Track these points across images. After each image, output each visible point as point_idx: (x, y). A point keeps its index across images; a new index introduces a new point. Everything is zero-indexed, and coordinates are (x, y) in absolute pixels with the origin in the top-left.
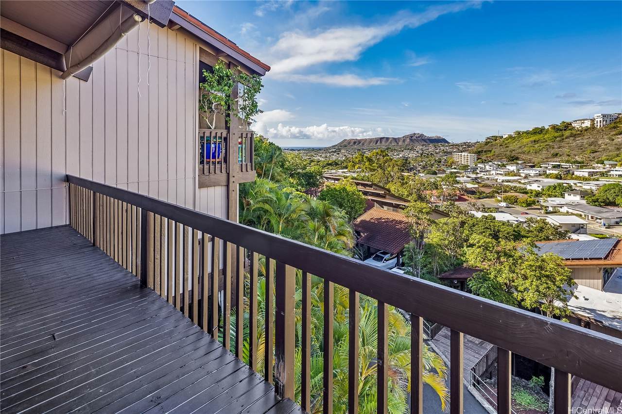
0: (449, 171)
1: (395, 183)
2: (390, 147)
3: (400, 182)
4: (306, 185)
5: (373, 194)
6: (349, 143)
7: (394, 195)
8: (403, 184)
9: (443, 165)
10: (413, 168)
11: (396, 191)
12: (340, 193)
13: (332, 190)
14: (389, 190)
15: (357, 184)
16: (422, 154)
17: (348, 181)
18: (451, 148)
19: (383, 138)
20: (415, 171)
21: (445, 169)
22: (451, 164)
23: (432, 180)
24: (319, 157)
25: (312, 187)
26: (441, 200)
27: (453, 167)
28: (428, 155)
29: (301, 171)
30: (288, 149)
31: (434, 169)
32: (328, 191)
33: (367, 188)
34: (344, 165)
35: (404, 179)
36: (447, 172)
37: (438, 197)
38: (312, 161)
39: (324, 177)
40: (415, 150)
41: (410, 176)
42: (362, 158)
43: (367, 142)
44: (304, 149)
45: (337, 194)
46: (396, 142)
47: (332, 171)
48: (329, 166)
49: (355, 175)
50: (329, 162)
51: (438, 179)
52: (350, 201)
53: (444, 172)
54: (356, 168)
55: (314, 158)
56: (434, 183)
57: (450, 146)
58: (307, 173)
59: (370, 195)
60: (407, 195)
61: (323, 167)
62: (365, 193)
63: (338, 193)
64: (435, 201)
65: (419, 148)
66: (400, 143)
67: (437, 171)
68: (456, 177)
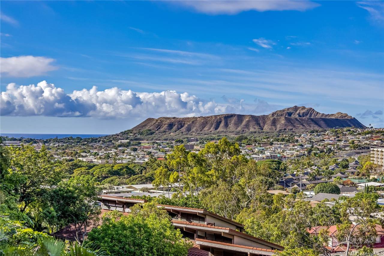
0: (363, 185)
1: (254, 211)
2: (245, 135)
3: (264, 209)
4: (59, 218)
5: (207, 235)
6: (159, 127)
7: (252, 237)
8: (269, 213)
9: (353, 173)
10: (292, 179)
11: (256, 228)
12: (133, 232)
13: (114, 226)
14: (240, 227)
15: (173, 214)
16: (310, 152)
17: (152, 206)
18: (367, 139)
19: (232, 116)
20: (296, 186)
21: (356, 181)
22: (367, 170)
23: (330, 205)
24: (91, 158)
25: (73, 221)
26: (346, 245)
27: (371, 177)
28: (322, 151)
29: (48, 187)
30: (20, 140)
31: (334, 181)
32: (106, 229)
33: (195, 222)
34: (147, 175)
35: (271, 202)
36: (359, 188)
37: (341, 238)
38: (76, 166)
39: (101, 200)
40: (297, 141)
41: (285, 196)
42: (186, 158)
43: (198, 124)
44: (57, 139)
45: (125, 236)
46: (259, 124)
47: (121, 188)
48: (114, 177)
49: (169, 196)
50: (115, 168)
51: (342, 202)
52: (154, 250)
53: (354, 186)
54: (171, 179)
55: (81, 159)
56: (334, 211)
57: (366, 134)
58: (60, 190)
59: (199, 237)
60: (278, 236)
61: (100, 179)
62: (189, 234)
63: (128, 233)
64: (335, 249)
65: (304, 137)
66: (266, 128)
67: (340, 186)
68: (377, 197)
